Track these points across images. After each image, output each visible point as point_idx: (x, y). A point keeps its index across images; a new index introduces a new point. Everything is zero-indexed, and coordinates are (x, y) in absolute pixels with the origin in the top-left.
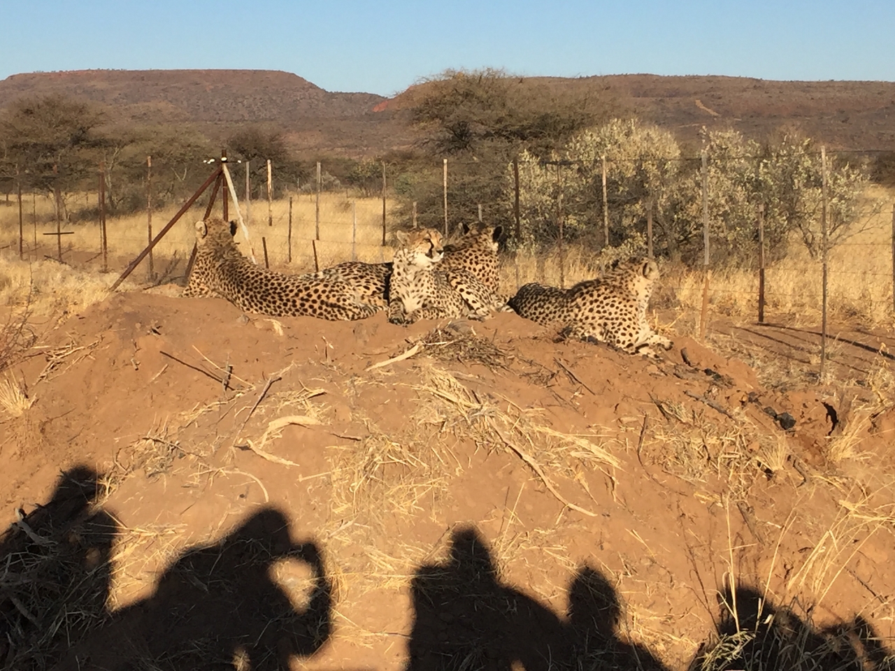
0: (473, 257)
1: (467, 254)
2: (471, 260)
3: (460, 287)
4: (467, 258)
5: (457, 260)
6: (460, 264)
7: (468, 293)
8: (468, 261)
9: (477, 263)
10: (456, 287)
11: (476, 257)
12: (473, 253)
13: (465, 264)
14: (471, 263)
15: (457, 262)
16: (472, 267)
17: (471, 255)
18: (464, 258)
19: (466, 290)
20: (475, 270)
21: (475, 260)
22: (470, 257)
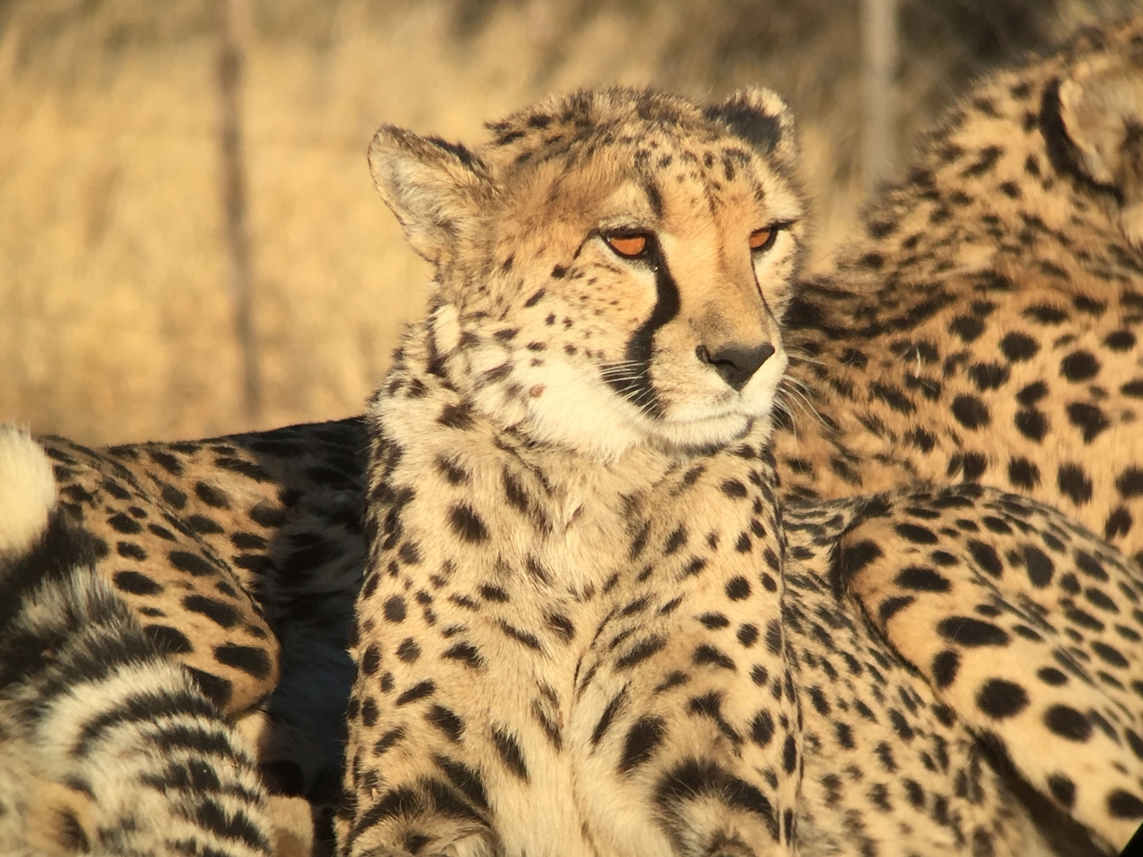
0: (1046, 364)
1: (987, 349)
2: (1033, 393)
3: (978, 665)
4: (990, 377)
5: (898, 402)
6: (925, 441)
7: (1067, 723)
8: (1003, 404)
9: (1089, 420)
10: (946, 668)
11: (1080, 366)
12: (1045, 334)
13: (975, 441)
14: (1032, 426)
15: (898, 422)
16: (1046, 456)
17: (1019, 347)
18: (962, 384)
19: (1043, 696)
20: (1075, 483)
21: (1063, 391)
22: (1023, 373)
